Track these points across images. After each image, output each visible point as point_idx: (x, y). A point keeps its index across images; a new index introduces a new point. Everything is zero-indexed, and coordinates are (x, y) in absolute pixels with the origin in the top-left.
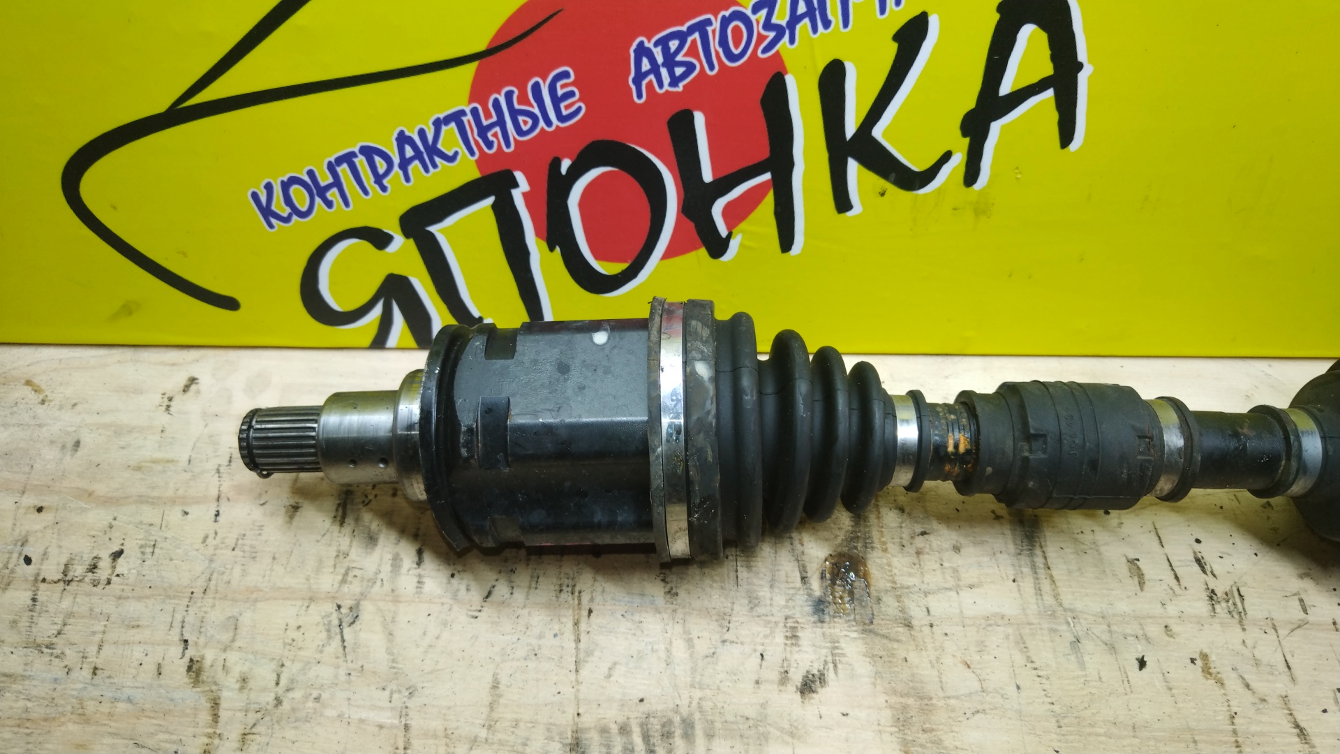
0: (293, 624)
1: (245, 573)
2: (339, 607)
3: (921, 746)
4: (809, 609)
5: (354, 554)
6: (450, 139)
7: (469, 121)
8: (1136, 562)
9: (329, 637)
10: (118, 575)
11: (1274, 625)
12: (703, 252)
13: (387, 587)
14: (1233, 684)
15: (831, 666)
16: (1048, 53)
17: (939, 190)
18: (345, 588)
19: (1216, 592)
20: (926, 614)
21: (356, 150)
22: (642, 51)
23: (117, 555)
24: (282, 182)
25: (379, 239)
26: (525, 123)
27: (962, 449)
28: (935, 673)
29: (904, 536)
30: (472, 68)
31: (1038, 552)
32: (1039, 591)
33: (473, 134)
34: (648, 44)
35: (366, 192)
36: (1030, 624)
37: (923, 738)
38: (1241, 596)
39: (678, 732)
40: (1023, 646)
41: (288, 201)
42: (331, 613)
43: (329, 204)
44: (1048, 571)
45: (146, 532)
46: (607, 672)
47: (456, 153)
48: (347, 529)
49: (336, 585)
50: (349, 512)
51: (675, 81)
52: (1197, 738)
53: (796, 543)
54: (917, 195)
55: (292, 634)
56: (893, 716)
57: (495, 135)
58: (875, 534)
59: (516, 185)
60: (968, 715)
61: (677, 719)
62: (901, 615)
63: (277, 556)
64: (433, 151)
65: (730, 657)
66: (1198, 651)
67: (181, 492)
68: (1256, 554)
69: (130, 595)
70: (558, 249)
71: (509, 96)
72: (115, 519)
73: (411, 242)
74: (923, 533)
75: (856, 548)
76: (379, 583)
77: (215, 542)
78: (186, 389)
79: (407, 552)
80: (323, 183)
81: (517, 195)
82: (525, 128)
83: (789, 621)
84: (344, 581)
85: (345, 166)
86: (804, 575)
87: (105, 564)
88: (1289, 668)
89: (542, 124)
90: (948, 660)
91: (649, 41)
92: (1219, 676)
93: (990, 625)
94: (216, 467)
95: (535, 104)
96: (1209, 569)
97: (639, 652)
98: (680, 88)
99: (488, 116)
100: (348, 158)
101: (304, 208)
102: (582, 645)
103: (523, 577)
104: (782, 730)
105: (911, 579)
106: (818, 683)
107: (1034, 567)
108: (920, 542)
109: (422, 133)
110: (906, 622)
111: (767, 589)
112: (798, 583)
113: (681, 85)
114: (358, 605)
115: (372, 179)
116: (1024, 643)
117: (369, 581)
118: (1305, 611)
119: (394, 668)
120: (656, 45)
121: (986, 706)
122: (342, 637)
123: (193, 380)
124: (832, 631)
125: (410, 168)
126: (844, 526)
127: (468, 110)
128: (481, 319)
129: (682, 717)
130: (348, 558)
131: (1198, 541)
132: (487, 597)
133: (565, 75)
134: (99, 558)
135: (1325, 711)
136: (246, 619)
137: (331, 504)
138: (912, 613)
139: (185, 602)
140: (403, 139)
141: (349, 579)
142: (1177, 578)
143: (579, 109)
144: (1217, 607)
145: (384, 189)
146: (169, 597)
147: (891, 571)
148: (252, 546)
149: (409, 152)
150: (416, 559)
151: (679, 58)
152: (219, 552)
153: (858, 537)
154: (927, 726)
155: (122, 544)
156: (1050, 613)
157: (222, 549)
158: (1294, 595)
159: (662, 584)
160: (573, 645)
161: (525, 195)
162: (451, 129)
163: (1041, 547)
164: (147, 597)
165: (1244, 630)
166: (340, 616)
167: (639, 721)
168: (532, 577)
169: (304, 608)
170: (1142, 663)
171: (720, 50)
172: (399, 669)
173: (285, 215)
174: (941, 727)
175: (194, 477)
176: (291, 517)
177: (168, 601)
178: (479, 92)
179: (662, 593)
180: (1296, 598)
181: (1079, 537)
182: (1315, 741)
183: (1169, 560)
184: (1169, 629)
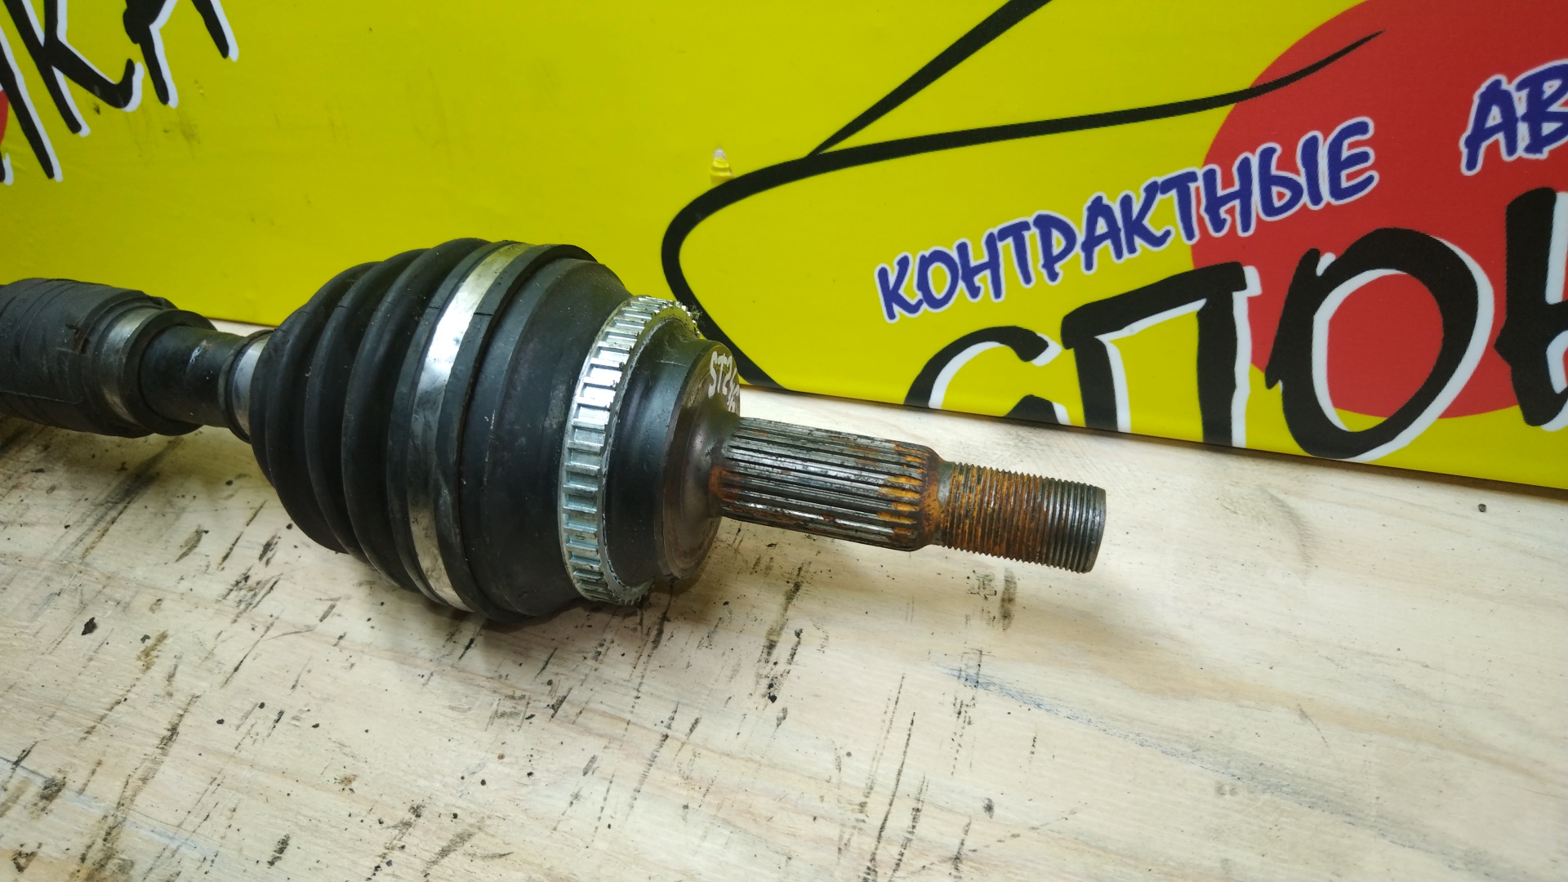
8: (204, 533)
11: (272, 624)
14: (159, 671)
17: (143, 108)
19: (249, 579)
29: (21, 470)
31: (121, 506)
32: (79, 541)
36: (34, 568)
38: (272, 588)
44: (109, 526)
52: (57, 713)
54: (126, 112)
66: (162, 630)
74: (39, 471)
88: (236, 669)
92: (155, 659)
96: (269, 556)
107: (99, 519)
108: (27, 477)
118: (323, 618)
131: (290, 527)
135: (221, 722)
142: (226, 557)
144: (234, 594)
156: (65, 562)
158: (332, 600)
163: (129, 503)
165: (234, 622)
170: (90, 628)
180: (330, 603)
181: (175, 500)
182: (175, 749)
183: (238, 539)
184: (160, 602)
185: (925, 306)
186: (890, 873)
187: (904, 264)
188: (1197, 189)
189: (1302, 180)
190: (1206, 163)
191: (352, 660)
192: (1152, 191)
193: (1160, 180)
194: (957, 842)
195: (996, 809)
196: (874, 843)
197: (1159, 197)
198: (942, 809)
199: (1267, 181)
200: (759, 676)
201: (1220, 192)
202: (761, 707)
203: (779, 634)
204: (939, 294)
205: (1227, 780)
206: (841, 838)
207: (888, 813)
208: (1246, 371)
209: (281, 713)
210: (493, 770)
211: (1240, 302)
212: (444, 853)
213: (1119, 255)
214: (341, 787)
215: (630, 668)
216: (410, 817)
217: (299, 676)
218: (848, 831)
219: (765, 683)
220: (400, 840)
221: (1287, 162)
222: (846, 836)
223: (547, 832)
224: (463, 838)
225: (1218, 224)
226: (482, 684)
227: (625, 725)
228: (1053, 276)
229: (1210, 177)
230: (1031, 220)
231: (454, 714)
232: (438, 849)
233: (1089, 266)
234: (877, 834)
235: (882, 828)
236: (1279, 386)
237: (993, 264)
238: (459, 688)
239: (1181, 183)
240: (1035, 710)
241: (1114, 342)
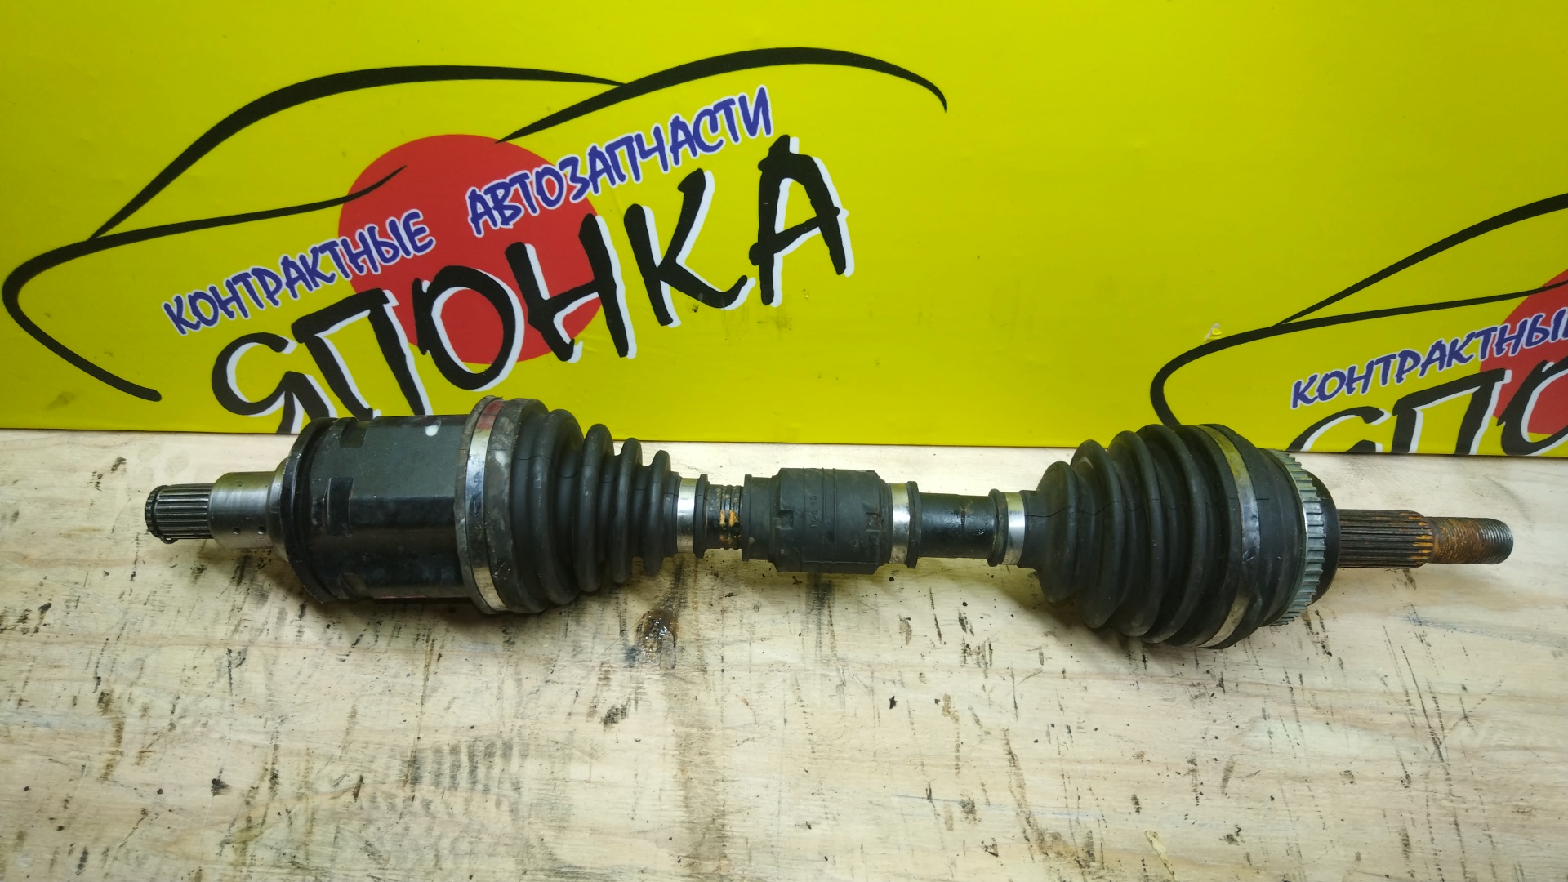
0: (190, 664)
1: (153, 623)
2: (230, 651)
3: (696, 765)
4: (622, 656)
5: (246, 609)
6: (326, 264)
7: (341, 250)
8: (908, 621)
9: (219, 676)
10: (45, 625)
11: (1012, 673)
12: (552, 355)
13: (272, 636)
14: (966, 720)
15: (633, 702)
16: (808, 200)
17: (743, 307)
18: (237, 637)
19: (970, 647)
20: (720, 661)
21: (249, 271)
22: (475, 198)
23: (45, 608)
24: (190, 296)
25: (277, 344)
26: (388, 252)
27: (731, 522)
28: (718, 708)
29: (714, 597)
30: (339, 208)
31: (826, 611)
32: (819, 643)
33: (346, 261)
34: (481, 193)
35: (261, 306)
36: (805, 670)
37: (698, 759)
38: (990, 649)
39: (499, 753)
40: (796, 688)
41: (196, 312)
42: (223, 657)
43: (231, 314)
44: (831, 628)
45: (72, 589)
46: (446, 705)
47: (333, 275)
48: (243, 588)
49: (229, 634)
50: (245, 573)
51: (506, 221)
52: (925, 762)
53: (621, 601)
54: (725, 311)
55: (189, 673)
56: (677, 742)
57: (364, 261)
58: (690, 596)
59: (387, 301)
60: (738, 743)
61: (499, 743)
62: (699, 661)
63: (181, 609)
64: (314, 273)
65: (550, 694)
66: (943, 693)
67: (104, 556)
68: (1012, 616)
69: (54, 640)
70: (428, 352)
71: (371, 230)
72: (45, 578)
73: (303, 345)
74: (730, 595)
75: (671, 606)
76: (265, 632)
77: (130, 598)
78: (114, 468)
79: (292, 607)
80: (224, 298)
81: (389, 309)
82: (388, 256)
83: (604, 665)
84: (236, 631)
85: (241, 284)
86: (623, 628)
87: (34, 615)
88: (1016, 707)
89: (401, 253)
90: (731, 699)
91: (480, 190)
92: (956, 713)
93: (773, 671)
94: (135, 535)
95: (394, 238)
96: (969, 628)
97: (476, 689)
98: (511, 226)
99: (356, 246)
100: (243, 278)
101: (210, 317)
102: (429, 684)
103: (387, 628)
104: (584, 752)
105: (713, 633)
106: (619, 716)
107: (819, 624)
108: (726, 602)
109: (303, 259)
110: (702, 668)
111: (590, 640)
112: (617, 636)
113: (512, 223)
114: (245, 650)
115: (265, 295)
116: (798, 686)
117: (257, 630)
118: (1042, 662)
119: (271, 700)
120: (486, 192)
121: (755, 736)
122: (230, 675)
123: (121, 461)
124: (639, 674)
125: (296, 286)
126: (664, 588)
127: (339, 241)
128: (370, 411)
129: (503, 741)
130: (241, 612)
131: (965, 604)
132: (355, 644)
133: (416, 215)
134: (30, 611)
135: (1036, 741)
136: (151, 661)
137: (231, 567)
138: (708, 661)
139: (101, 646)
140: (287, 264)
141: (241, 629)
142: (940, 635)
143: (431, 242)
144: (968, 658)
145: (276, 303)
146: (87, 643)
147: (697, 626)
148: (161, 602)
149: (294, 274)
150: (299, 613)
151: (506, 203)
152: (133, 605)
153: (675, 598)
154: (704, 750)
155: (50, 599)
156: (824, 661)
157: (135, 604)
158: (1037, 649)
159: (503, 635)
160: (422, 683)
161: (395, 308)
162: (326, 258)
163: (829, 607)
164: (69, 643)
165: (986, 677)
166: (230, 659)
167: (467, 743)
168: (395, 628)
169: (201, 652)
170: (893, 703)
171: (539, 197)
172: (275, 701)
173: (194, 322)
174: (715, 751)
175: (116, 544)
176: (196, 578)
177: (86, 646)
178: (346, 227)
179: (501, 642)
180: (1037, 652)
181: (865, 600)
182: (1022, 764)
183: (936, 620)
184: (923, 675)
185: (1318, 399)
186: (1441, 732)
187: (1313, 379)
188: (1495, 335)
189: (1551, 330)
190: (1504, 323)
191: (1083, 684)
192: (1470, 337)
193: (1477, 331)
194: (1461, 709)
195: (1467, 688)
196: (1425, 719)
197: (1474, 339)
198: (1445, 694)
199: (1533, 329)
200: (1314, 642)
201: (1507, 336)
202: (1327, 660)
203: (1308, 616)
204: (1327, 392)
205: (1556, 649)
206: (1410, 721)
207: (1422, 703)
208: (1489, 418)
209: (1068, 727)
210: (1215, 730)
211: (1498, 386)
212: (1225, 780)
213: (1441, 368)
214: (1140, 760)
215: (1244, 653)
216: (1192, 766)
217: (1059, 702)
218: (1410, 716)
219: (1319, 645)
220: (1196, 779)
221: (1546, 322)
222: (1411, 719)
223: (1270, 755)
224: (1229, 770)
225: (1500, 350)
226: (1171, 681)
227: (1265, 687)
228: (1400, 379)
229: (1504, 330)
230: (1397, 354)
231: (1169, 703)
232: (1221, 780)
233: (1422, 374)
234: (1423, 714)
235: (1424, 711)
236: (1504, 424)
237: (1367, 377)
238: (1158, 687)
239: (1487, 334)
240: (1455, 632)
241: (1423, 411)
